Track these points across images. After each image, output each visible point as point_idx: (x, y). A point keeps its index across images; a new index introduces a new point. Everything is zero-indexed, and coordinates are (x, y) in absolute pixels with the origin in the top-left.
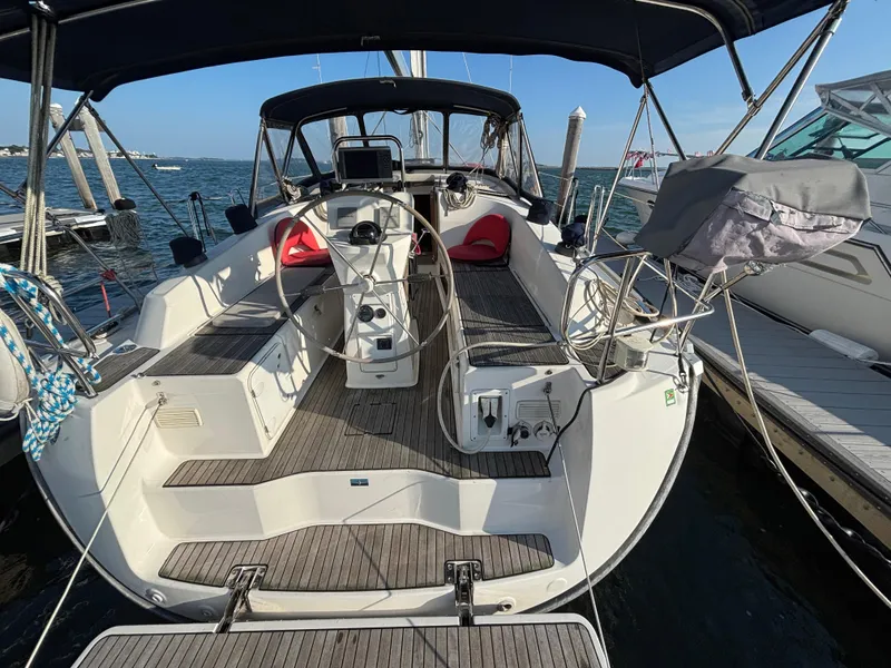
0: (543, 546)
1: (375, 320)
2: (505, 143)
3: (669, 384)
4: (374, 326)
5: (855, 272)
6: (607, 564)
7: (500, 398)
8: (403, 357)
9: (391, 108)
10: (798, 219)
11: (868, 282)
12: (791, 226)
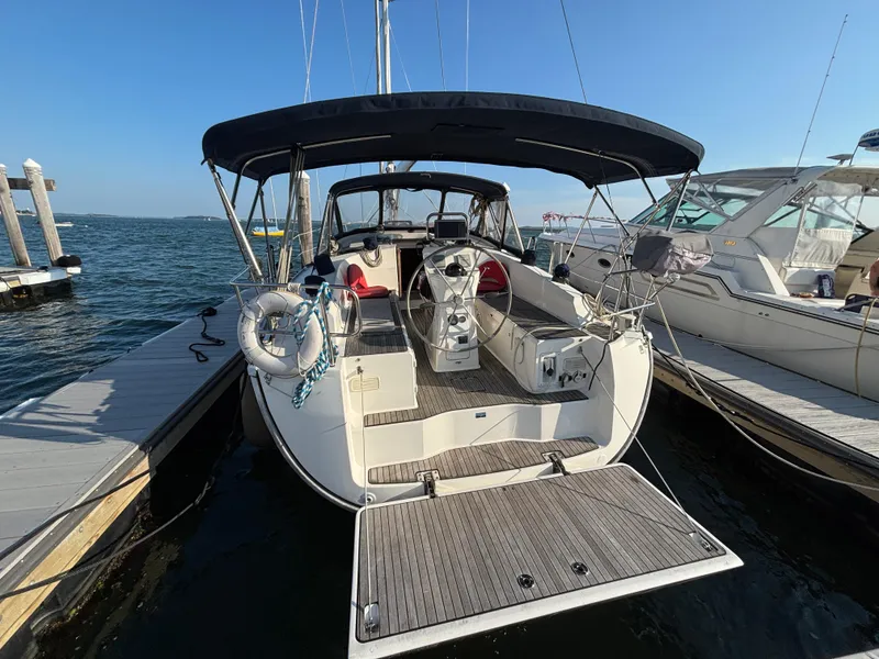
0: (590, 440)
1: (459, 324)
2: (487, 213)
3: (639, 343)
4: (459, 328)
5: (710, 293)
6: (624, 447)
7: (554, 358)
8: (473, 348)
9: (405, 188)
10: (691, 255)
11: (718, 299)
12: (689, 257)
